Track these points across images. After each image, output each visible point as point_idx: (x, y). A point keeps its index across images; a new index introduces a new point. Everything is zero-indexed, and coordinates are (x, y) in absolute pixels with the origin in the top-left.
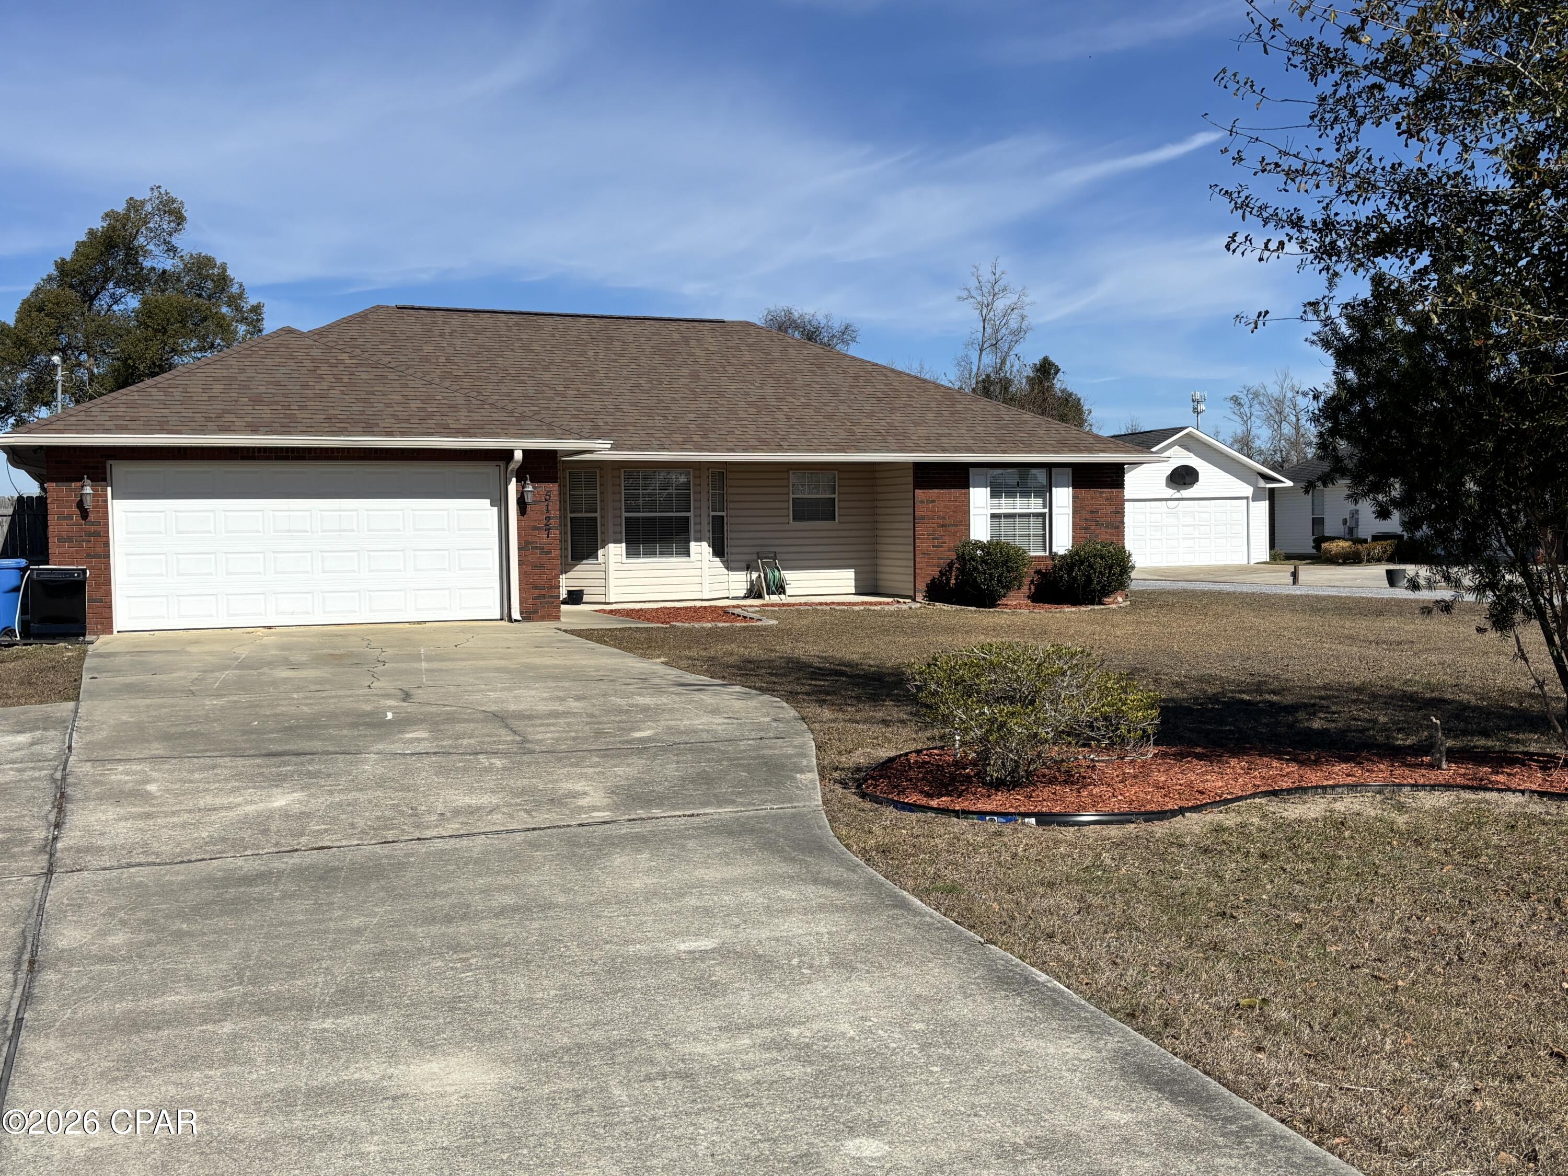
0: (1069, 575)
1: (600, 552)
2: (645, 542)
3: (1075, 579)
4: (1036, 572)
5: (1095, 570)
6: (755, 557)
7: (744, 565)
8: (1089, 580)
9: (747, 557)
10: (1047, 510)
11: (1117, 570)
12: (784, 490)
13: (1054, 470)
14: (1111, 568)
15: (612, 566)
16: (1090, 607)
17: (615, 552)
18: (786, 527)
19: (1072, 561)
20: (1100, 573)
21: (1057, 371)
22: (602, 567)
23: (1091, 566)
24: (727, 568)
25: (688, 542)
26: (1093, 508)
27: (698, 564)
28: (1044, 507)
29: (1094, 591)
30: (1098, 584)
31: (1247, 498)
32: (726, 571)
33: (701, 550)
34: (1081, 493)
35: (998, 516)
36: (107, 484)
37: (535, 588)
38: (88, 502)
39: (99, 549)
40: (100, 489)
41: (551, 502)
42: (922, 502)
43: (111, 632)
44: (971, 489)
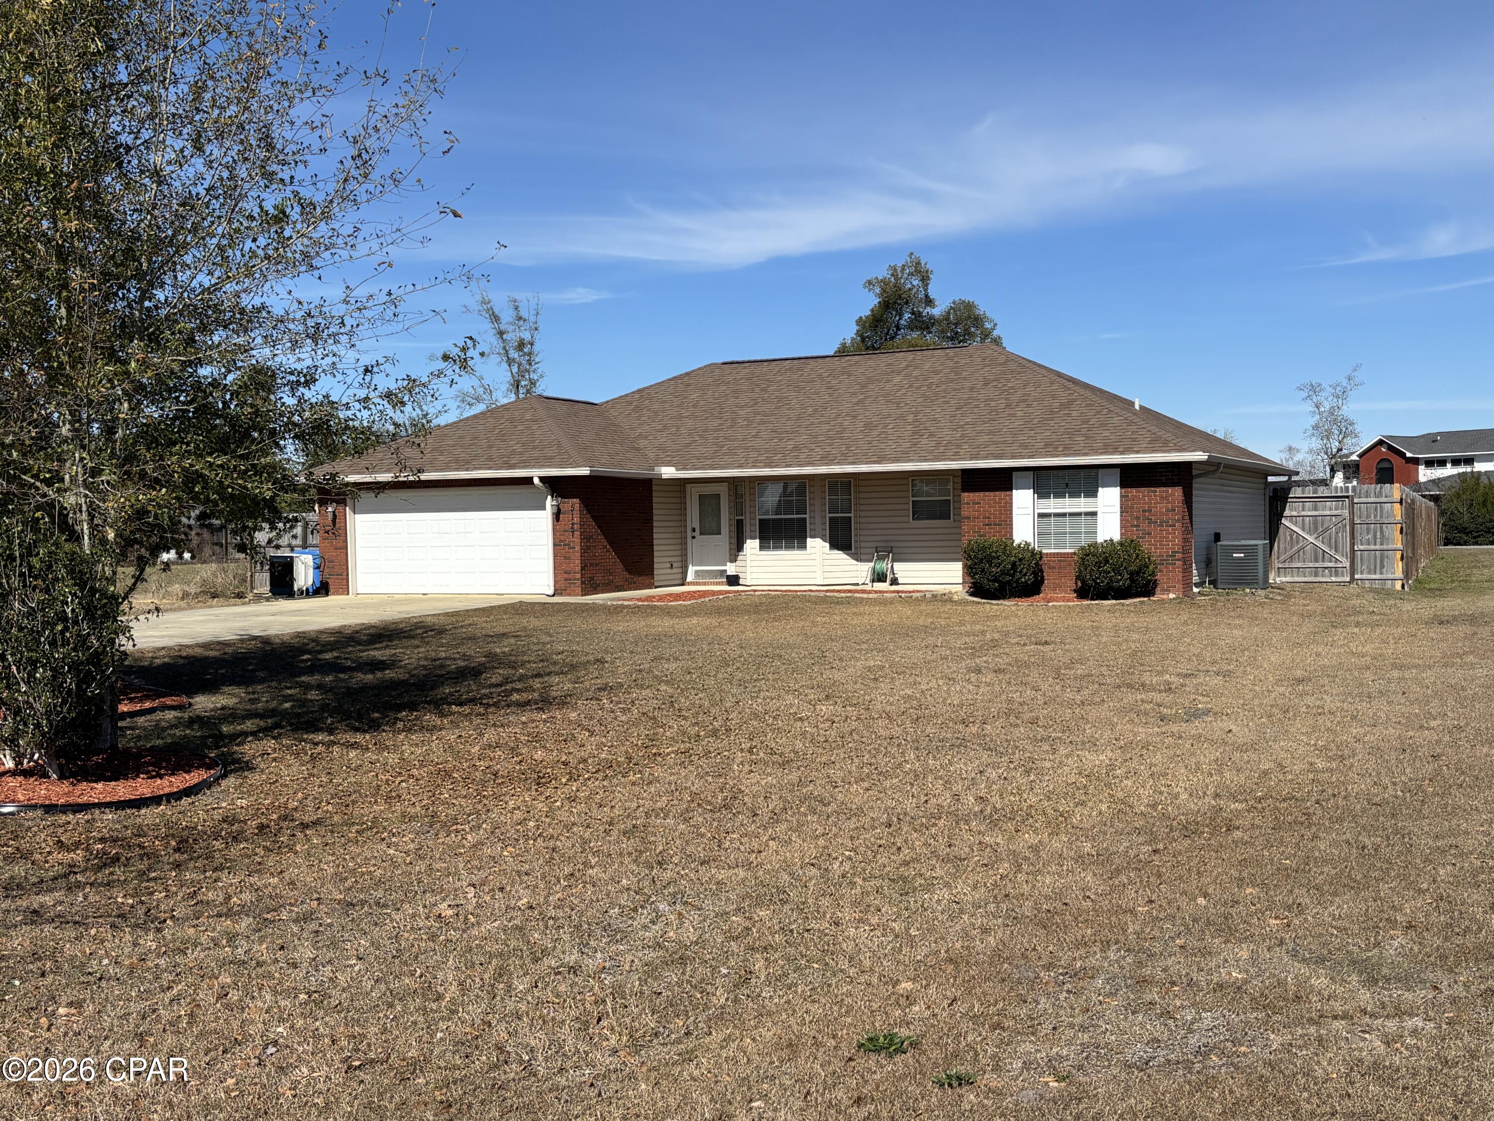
1: (745, 546)
2: (773, 538)
7: (867, 557)
9: (872, 550)
10: (1097, 509)
12: (908, 495)
13: (1101, 471)
15: (751, 558)
17: (752, 545)
18: (907, 525)
22: (746, 559)
24: (857, 560)
25: (806, 538)
26: (1146, 506)
27: (815, 557)
28: (1090, 506)
32: (855, 562)
33: (817, 546)
34: (1131, 492)
35: (1048, 515)
36: (346, 506)
37: (565, 573)
38: (330, 516)
39: (341, 545)
40: (341, 508)
41: (575, 512)
42: (968, 504)
43: (348, 594)
44: (1014, 491)
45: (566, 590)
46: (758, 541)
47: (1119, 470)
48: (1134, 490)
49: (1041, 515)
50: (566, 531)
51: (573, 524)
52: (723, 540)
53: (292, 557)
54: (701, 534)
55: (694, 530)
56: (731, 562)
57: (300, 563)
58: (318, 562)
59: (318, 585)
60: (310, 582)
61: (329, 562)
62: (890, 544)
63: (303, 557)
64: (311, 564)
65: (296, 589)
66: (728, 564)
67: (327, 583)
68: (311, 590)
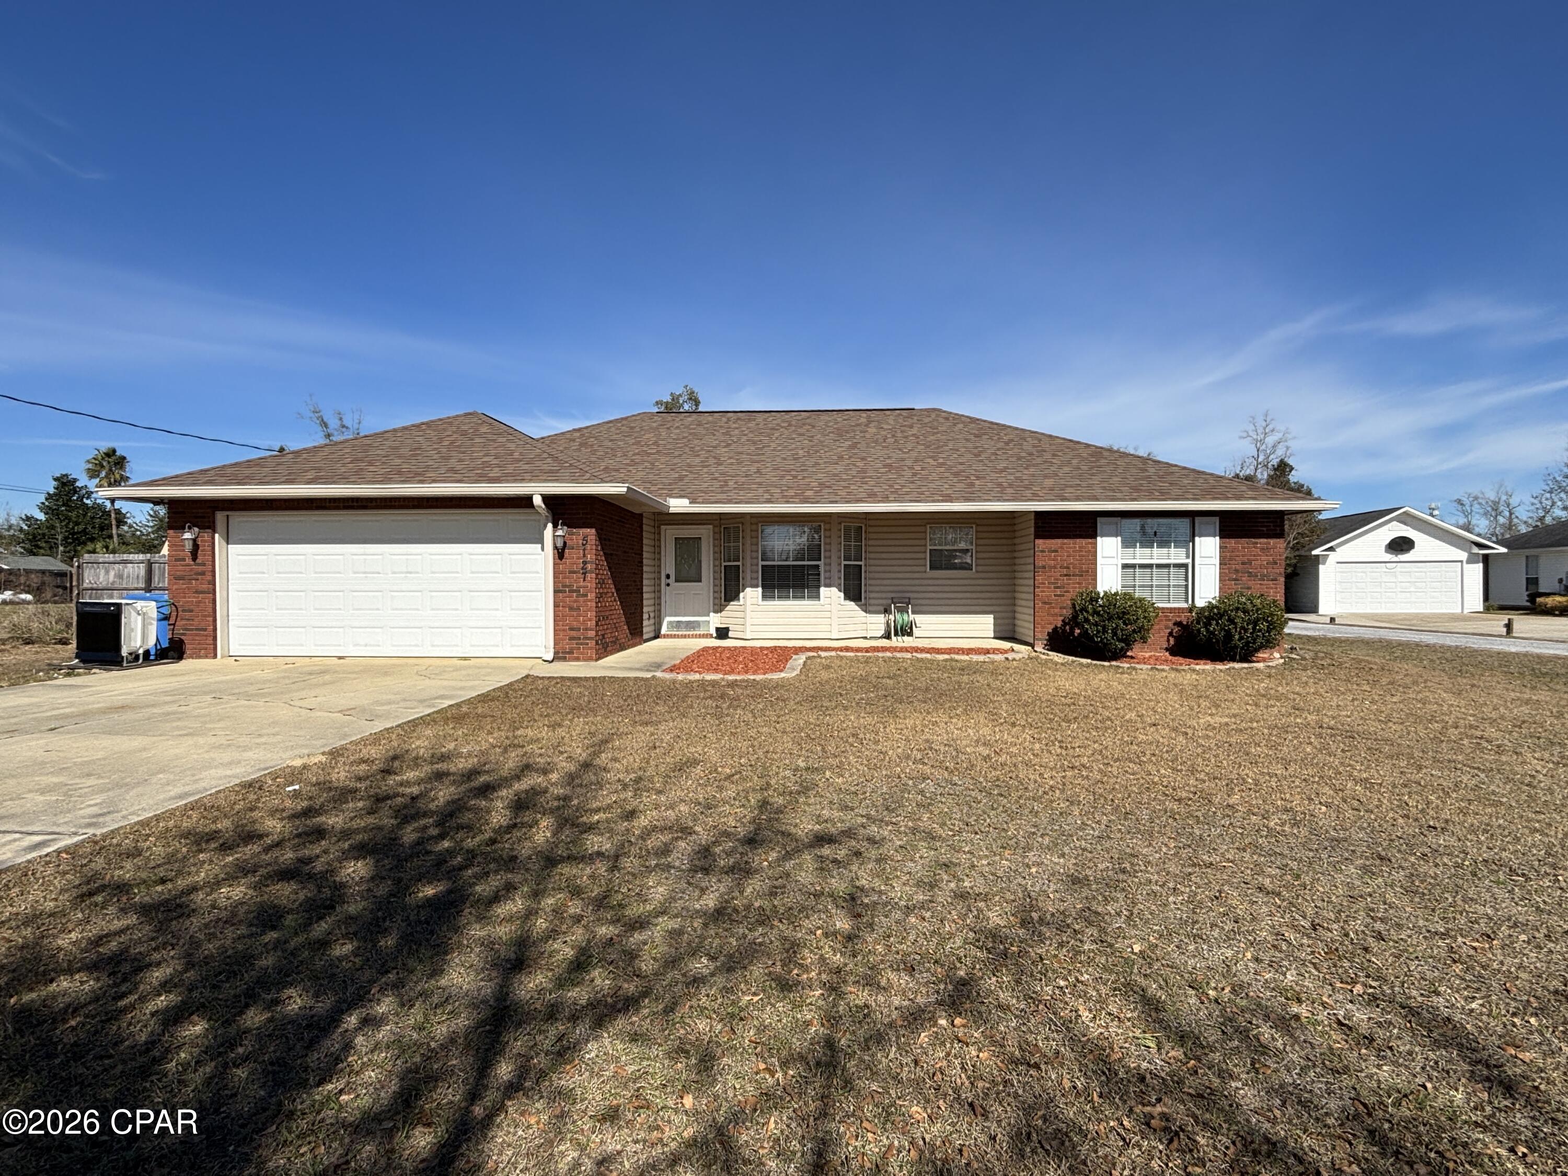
0: (1208, 630)
1: (741, 595)
2: (780, 587)
3: (1212, 633)
4: (1175, 624)
5: (1235, 624)
6: (890, 601)
7: (882, 608)
8: (1229, 636)
9: (884, 602)
10: (1190, 561)
11: (1263, 626)
12: (923, 542)
13: (1197, 520)
14: (1255, 623)
15: (749, 608)
16: (1232, 665)
17: (752, 595)
18: (924, 575)
19: (1211, 614)
20: (1242, 628)
21: (1292, 469)
22: (742, 608)
23: (1231, 621)
24: (866, 612)
25: (819, 587)
26: (1245, 559)
27: (827, 607)
28: (1188, 557)
29: (1236, 647)
30: (1241, 638)
31: (1461, 562)
32: (864, 614)
33: (831, 595)
34: (1230, 543)
35: (1133, 566)
36: (214, 531)
37: (571, 629)
38: (188, 546)
39: (205, 587)
40: (206, 536)
41: (588, 547)
42: (1042, 551)
43: (215, 656)
44: (1099, 539)
45: (571, 652)
46: (760, 589)
47: (1217, 520)
48: (1233, 541)
49: (1125, 566)
50: (574, 572)
51: (585, 563)
52: (706, 588)
53: (119, 606)
54: (677, 581)
55: (668, 577)
56: (716, 612)
57: (134, 614)
58: (166, 611)
59: (165, 644)
60: (151, 642)
61: (184, 611)
62: (908, 595)
63: (139, 604)
64: (154, 614)
65: (124, 652)
66: (712, 614)
67: (181, 642)
68: (153, 652)
